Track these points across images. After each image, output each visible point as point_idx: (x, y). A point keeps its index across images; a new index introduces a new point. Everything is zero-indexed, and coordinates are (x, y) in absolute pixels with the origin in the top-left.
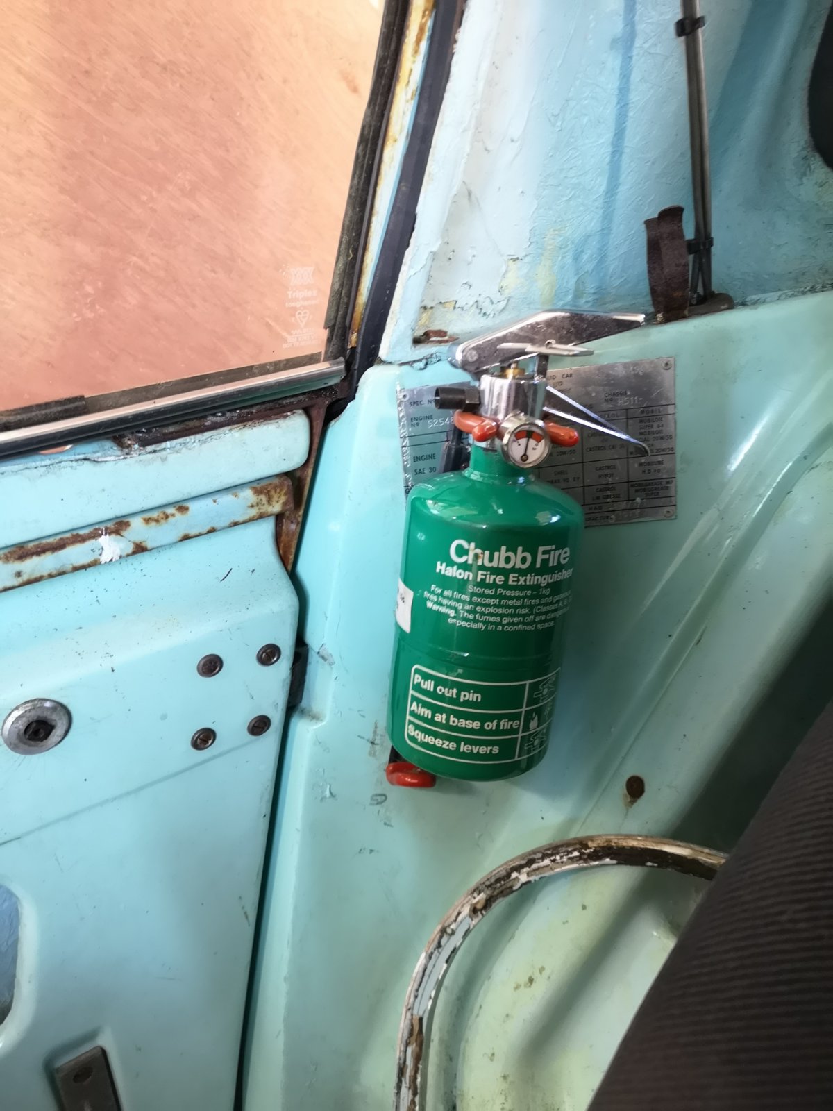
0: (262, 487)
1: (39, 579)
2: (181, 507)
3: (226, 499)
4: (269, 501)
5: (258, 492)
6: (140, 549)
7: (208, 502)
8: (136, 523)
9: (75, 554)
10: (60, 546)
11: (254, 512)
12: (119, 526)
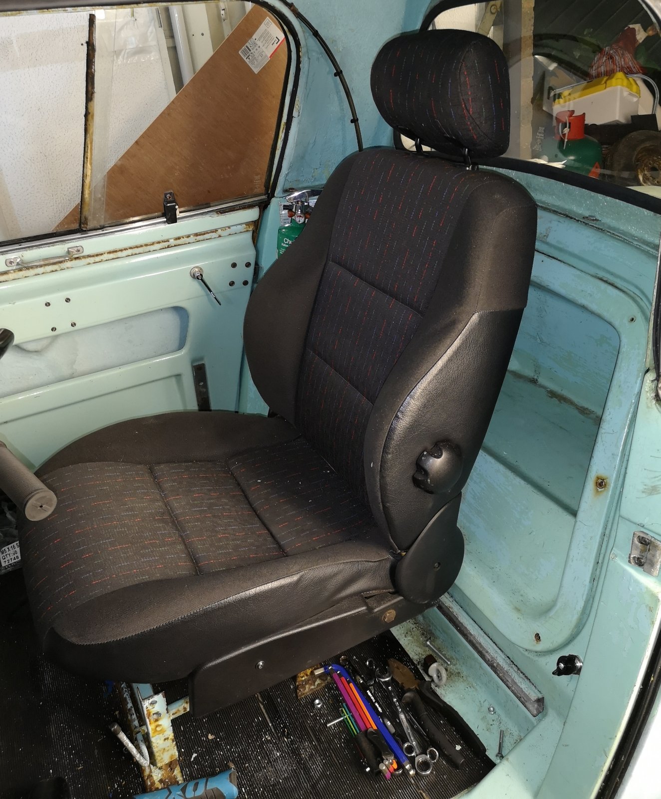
0: (248, 224)
1: (199, 241)
2: (229, 228)
3: (239, 227)
4: (249, 227)
5: (246, 225)
6: (220, 236)
7: (235, 227)
8: (219, 230)
9: (207, 236)
10: (204, 234)
11: (245, 230)
12: (216, 231)
